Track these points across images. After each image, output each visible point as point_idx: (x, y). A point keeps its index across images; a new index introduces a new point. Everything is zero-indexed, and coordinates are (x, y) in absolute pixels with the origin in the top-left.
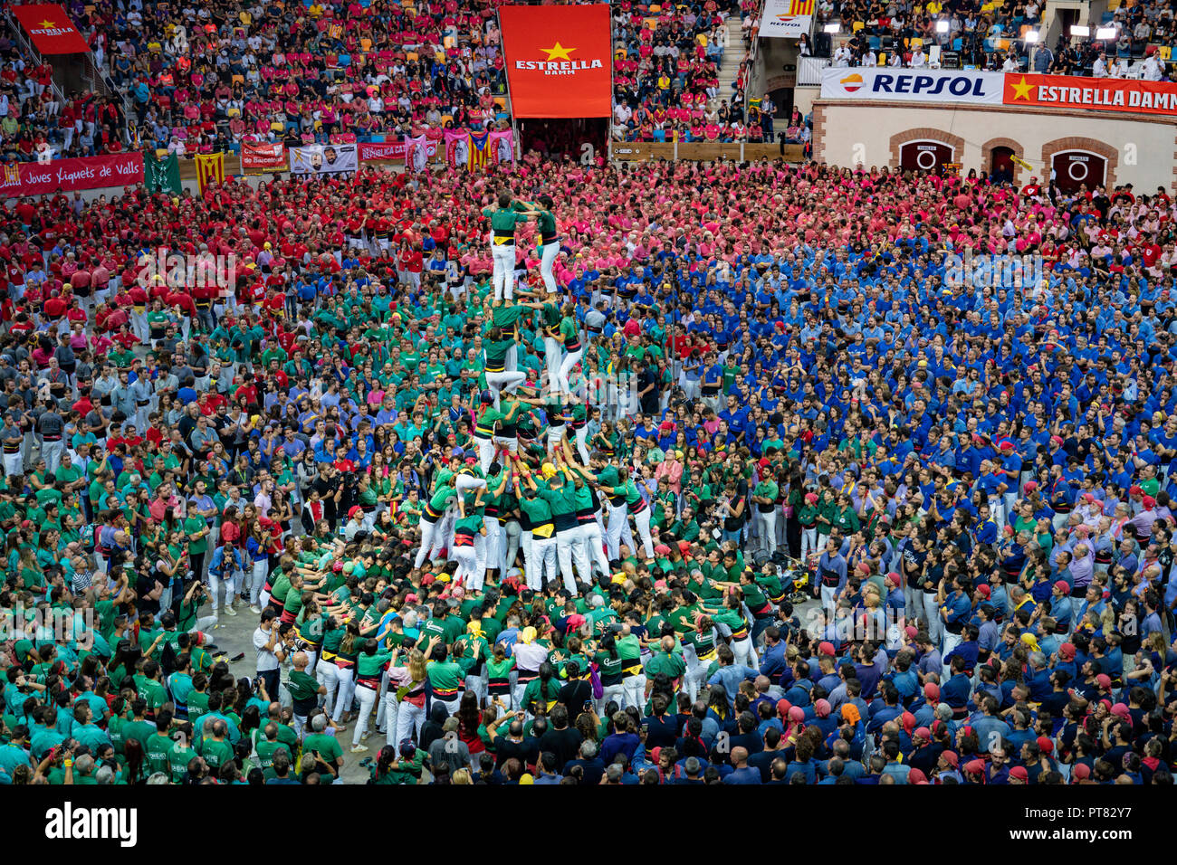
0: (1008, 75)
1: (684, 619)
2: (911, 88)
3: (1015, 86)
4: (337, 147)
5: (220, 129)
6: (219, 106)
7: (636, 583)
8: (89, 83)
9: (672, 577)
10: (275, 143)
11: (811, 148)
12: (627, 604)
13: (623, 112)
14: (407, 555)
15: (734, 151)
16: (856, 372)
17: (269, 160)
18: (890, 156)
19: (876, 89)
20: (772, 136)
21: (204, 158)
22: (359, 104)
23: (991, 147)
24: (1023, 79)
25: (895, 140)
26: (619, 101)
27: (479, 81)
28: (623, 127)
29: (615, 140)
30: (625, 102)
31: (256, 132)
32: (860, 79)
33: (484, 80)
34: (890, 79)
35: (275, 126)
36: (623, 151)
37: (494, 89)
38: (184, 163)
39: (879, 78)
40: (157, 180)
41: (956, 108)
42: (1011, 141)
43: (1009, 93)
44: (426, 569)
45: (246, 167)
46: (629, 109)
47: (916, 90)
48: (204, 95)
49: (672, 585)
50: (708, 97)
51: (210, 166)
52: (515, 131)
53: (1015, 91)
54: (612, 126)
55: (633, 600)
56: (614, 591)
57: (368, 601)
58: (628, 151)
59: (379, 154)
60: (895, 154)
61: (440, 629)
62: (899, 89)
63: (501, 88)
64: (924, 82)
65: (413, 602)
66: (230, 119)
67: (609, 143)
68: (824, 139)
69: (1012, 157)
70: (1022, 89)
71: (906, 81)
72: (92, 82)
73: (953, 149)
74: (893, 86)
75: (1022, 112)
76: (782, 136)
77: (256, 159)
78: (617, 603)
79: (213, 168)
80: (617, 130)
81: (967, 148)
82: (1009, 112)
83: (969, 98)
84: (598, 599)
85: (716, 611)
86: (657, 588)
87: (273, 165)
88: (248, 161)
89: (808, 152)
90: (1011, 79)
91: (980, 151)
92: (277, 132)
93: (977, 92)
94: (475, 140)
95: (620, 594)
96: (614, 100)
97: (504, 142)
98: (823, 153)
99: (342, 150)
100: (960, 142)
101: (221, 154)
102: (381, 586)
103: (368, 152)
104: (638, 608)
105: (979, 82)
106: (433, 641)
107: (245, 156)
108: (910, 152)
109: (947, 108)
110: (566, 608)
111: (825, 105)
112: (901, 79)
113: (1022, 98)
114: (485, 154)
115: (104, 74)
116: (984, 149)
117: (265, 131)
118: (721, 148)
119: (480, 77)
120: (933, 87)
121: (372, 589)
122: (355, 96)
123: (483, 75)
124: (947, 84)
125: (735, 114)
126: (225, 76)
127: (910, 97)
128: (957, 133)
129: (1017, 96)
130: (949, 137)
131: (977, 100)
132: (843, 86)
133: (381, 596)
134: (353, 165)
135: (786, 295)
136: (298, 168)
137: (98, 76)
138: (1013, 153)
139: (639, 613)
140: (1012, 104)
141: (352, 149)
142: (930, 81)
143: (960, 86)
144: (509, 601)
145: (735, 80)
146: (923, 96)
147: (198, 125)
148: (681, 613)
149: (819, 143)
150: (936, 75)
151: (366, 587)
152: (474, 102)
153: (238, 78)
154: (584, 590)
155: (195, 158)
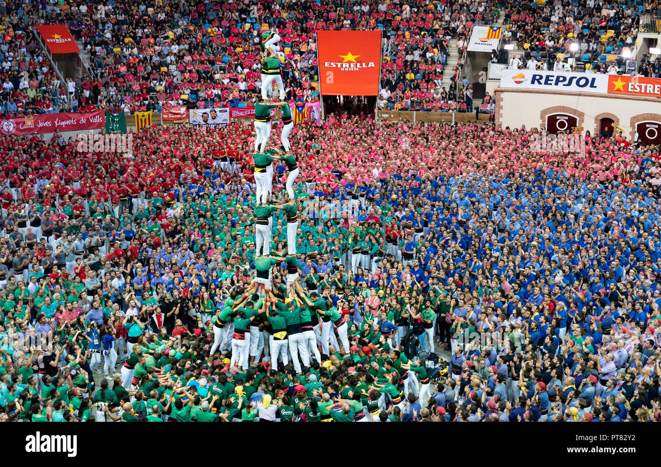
0: (610, 76)
1: (363, 391)
2: (553, 82)
3: (614, 82)
4: (217, 110)
5: (151, 98)
6: (152, 84)
7: (337, 368)
8: (78, 70)
9: (359, 365)
10: (182, 106)
11: (494, 116)
12: (329, 380)
13: (385, 93)
14: (207, 346)
15: (449, 117)
16: (495, 248)
17: (178, 116)
18: (541, 122)
19: (533, 82)
20: (472, 108)
21: (140, 114)
22: (232, 85)
23: (600, 118)
24: (620, 79)
25: (543, 113)
26: (383, 87)
27: (303, 73)
28: (385, 101)
29: (379, 109)
30: (387, 88)
31: (172, 100)
32: (523, 77)
33: (306, 72)
34: (541, 77)
35: (183, 97)
36: (384, 116)
37: (312, 78)
38: (129, 117)
39: (534, 76)
40: (113, 126)
41: (580, 95)
42: (612, 115)
43: (611, 87)
44: (217, 355)
45: (164, 120)
46: (389, 92)
47: (556, 84)
48: (144, 78)
49: (359, 370)
50: (436, 85)
51: (143, 119)
52: (322, 103)
53: (614, 86)
54: (378, 101)
55: (334, 378)
56: (323, 372)
57: (180, 373)
58: (387, 116)
59: (241, 114)
60: (544, 121)
61: (220, 391)
62: (546, 83)
63: (316, 77)
64: (561, 79)
65: (206, 374)
66: (158, 92)
67: (376, 111)
68: (501, 111)
69: (612, 124)
70: (619, 84)
71: (550, 78)
72: (81, 70)
73: (578, 119)
74: (543, 81)
75: (619, 98)
76: (477, 109)
77: (170, 115)
78: (324, 379)
79: (145, 120)
80: (381, 103)
81: (586, 118)
82: (611, 98)
83: (588, 89)
84: (313, 377)
85: (383, 386)
86: (350, 372)
87: (180, 119)
88: (165, 116)
89: (492, 119)
90: (612, 78)
91: (594, 120)
92: (183, 100)
93: (592, 86)
94: (297, 107)
95: (326, 374)
96: (380, 86)
97: (314, 108)
98: (501, 119)
99: (220, 111)
100: (582, 115)
101: (150, 112)
102: (188, 364)
103: (235, 113)
104: (337, 383)
105: (594, 80)
106: (215, 398)
107: (164, 114)
108: (552, 120)
109: (574, 95)
110: (293, 381)
111: (502, 91)
112: (548, 77)
113: (618, 90)
114: (303, 116)
115: (87, 65)
116: (596, 119)
117: (177, 100)
118: (441, 115)
119: (303, 71)
120: (566, 82)
121: (184, 366)
122: (231, 80)
123: (305, 69)
124: (574, 81)
125: (451, 95)
126: (156, 67)
127: (553, 87)
128: (580, 109)
129: (616, 89)
130: (575, 112)
131: (592, 90)
132: (513, 80)
133: (188, 370)
134: (226, 120)
135: (463, 202)
136: (194, 121)
137: (84, 67)
138: (613, 122)
139: (337, 386)
140: (613, 92)
141: (226, 111)
142: (565, 79)
143: (582, 82)
144: (262, 376)
145: (452, 76)
146: (561, 87)
147: (139, 95)
148: (362, 387)
149: (499, 113)
150: (568, 75)
151: (180, 365)
152: (300, 85)
153: (164, 69)
154: (305, 370)
155: (135, 114)
